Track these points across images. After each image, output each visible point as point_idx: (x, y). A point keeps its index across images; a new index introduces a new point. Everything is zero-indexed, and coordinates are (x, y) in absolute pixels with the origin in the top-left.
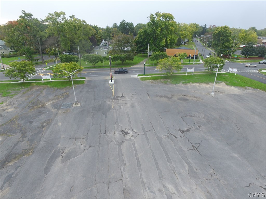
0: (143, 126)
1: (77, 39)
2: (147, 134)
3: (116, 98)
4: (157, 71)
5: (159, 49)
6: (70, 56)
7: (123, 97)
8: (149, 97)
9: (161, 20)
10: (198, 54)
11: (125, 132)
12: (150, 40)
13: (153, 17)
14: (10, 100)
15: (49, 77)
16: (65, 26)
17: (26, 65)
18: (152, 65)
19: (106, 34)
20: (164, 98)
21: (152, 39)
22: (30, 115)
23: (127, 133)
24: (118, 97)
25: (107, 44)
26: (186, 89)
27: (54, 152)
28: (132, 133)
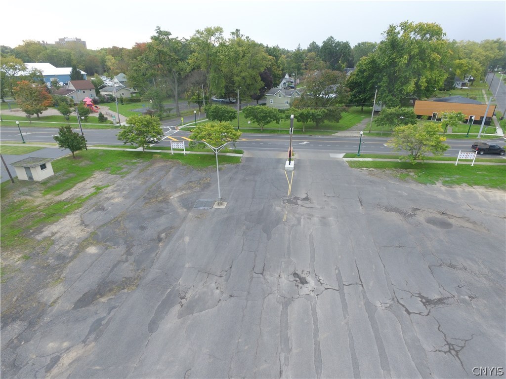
0: (339, 271)
1: (237, 76)
2: (345, 291)
3: (293, 201)
4: (387, 149)
5: (399, 99)
6: (221, 108)
7: (307, 199)
8: (361, 208)
9: (412, 38)
10: (493, 115)
11: (300, 279)
12: (380, 80)
13: (395, 33)
14: (120, 182)
15: (182, 146)
16: (219, 52)
17: (149, 123)
18: (378, 134)
19: (294, 65)
20: (394, 213)
21: (385, 79)
22: (143, 214)
23: (304, 281)
24: (297, 198)
25: (292, 82)
26: (450, 199)
27: (170, 294)
28: (315, 283)
